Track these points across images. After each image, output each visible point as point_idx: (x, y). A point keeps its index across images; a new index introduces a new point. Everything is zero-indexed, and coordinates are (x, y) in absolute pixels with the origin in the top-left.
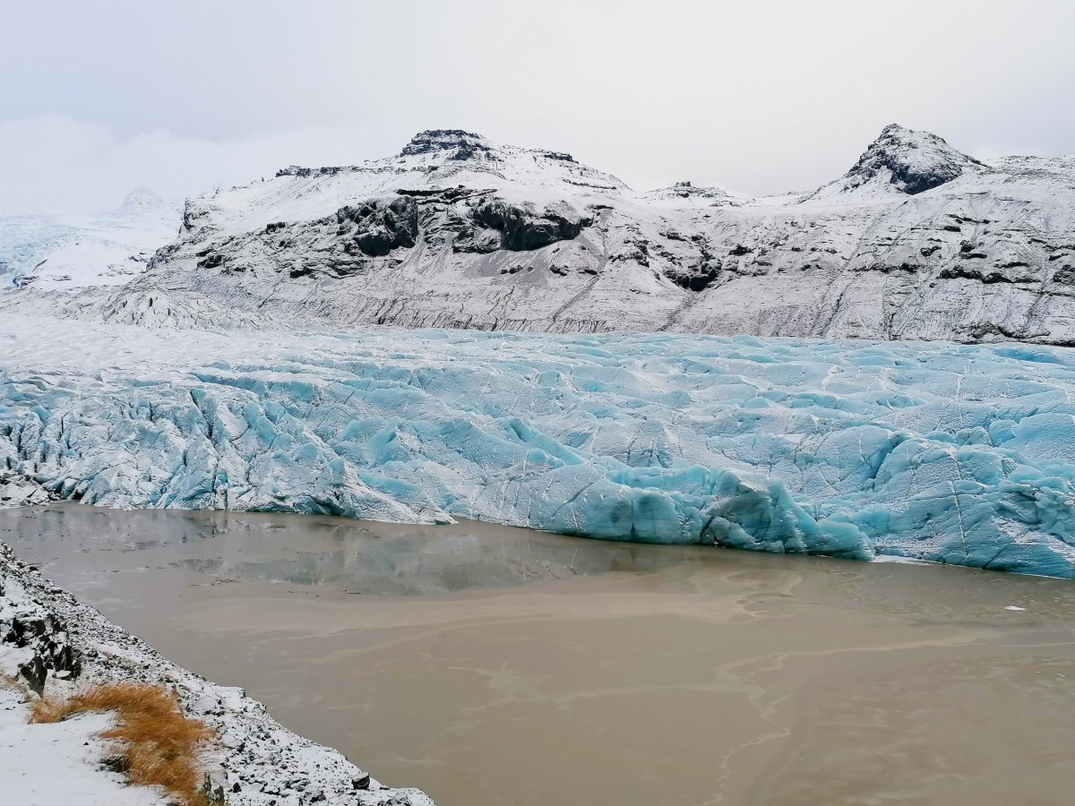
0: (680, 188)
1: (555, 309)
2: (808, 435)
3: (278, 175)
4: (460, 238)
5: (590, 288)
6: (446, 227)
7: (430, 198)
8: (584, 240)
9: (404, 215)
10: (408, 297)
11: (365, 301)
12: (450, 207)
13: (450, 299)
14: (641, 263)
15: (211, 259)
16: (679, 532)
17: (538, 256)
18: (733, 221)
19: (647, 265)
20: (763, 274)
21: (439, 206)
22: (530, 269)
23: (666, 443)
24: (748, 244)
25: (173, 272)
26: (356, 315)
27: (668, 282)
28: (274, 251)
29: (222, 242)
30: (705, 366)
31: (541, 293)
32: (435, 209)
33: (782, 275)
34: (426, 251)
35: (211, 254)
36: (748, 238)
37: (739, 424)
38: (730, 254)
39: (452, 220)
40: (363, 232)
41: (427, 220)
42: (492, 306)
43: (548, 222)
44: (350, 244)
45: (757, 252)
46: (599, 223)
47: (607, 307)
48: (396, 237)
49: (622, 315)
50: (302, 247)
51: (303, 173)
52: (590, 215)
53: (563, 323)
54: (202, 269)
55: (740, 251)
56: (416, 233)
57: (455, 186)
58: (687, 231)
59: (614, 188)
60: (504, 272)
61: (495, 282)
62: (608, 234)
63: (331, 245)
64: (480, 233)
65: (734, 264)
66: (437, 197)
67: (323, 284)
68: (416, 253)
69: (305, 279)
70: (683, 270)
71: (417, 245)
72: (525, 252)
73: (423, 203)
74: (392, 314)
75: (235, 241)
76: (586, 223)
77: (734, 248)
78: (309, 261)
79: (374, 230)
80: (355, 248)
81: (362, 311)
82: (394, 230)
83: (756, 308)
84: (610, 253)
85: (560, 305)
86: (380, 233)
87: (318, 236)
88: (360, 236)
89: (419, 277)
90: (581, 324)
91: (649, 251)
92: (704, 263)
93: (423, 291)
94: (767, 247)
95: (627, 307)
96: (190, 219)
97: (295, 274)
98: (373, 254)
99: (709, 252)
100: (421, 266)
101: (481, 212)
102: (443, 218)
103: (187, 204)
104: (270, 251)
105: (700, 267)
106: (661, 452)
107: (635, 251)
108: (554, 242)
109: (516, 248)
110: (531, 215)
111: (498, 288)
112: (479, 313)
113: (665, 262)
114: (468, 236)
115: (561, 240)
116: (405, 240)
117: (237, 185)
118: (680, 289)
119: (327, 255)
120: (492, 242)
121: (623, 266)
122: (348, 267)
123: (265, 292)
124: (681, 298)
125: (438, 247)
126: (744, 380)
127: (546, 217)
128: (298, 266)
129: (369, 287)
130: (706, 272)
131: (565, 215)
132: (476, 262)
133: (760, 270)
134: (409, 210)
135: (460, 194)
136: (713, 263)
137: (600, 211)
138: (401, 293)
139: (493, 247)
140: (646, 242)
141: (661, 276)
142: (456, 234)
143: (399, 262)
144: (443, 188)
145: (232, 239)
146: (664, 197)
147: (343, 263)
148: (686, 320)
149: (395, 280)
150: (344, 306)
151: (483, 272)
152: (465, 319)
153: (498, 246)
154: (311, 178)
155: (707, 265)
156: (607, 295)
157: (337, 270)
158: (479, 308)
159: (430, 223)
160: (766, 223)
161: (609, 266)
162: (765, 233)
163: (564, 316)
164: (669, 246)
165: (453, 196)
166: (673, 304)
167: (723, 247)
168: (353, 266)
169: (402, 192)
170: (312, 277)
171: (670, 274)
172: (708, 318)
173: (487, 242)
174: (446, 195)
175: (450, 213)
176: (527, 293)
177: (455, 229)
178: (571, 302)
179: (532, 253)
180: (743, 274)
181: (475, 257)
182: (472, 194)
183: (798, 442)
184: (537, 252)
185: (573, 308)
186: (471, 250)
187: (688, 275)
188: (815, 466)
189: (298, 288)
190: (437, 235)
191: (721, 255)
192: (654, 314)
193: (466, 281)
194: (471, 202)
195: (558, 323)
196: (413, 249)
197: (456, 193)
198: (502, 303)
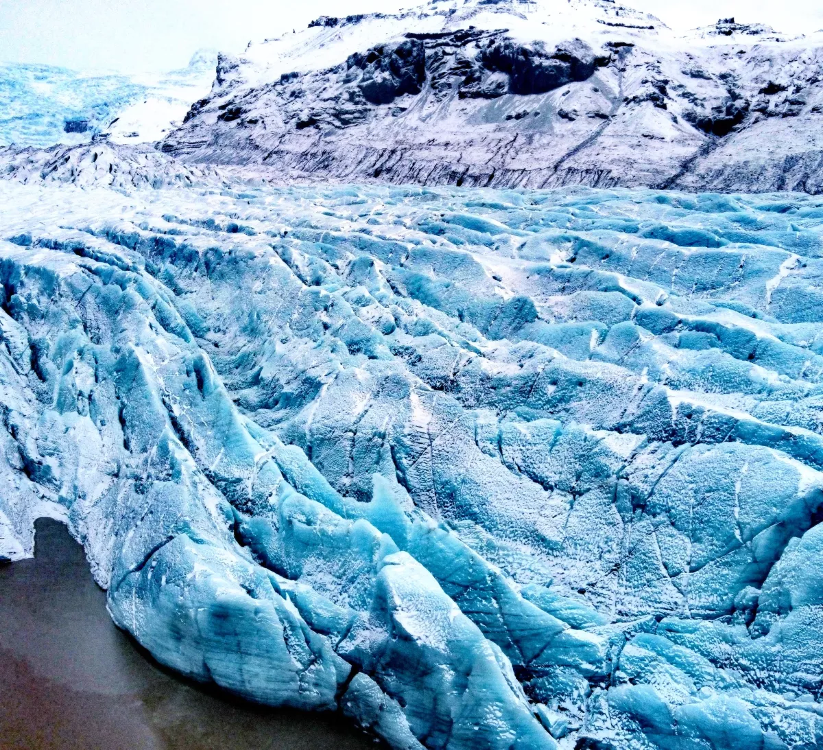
0: (723, 25)
1: (557, 158)
2: (650, 440)
3: (310, 26)
4: (466, 83)
5: (598, 134)
6: (453, 72)
7: (440, 41)
8: (598, 81)
9: (410, 59)
10: (408, 147)
11: (364, 152)
12: (458, 50)
13: (450, 147)
14: (657, 106)
15: (230, 111)
16: (295, 685)
17: (547, 100)
18: (767, 55)
19: (664, 107)
20: (794, 115)
21: (448, 49)
22: (537, 114)
23: (407, 424)
24: (783, 81)
25: (196, 126)
26: (353, 167)
27: (687, 127)
28: (284, 102)
29: (243, 94)
30: (602, 248)
31: (545, 140)
32: (445, 53)
33: (816, 116)
34: (431, 97)
35: (230, 107)
36: (782, 74)
37: (551, 389)
38: (760, 92)
39: (459, 63)
40: (368, 79)
41: (436, 65)
42: (490, 155)
43: (558, 62)
44: (354, 92)
45: (791, 89)
46: (617, 62)
47: (615, 155)
48: (401, 83)
49: (631, 163)
50: (310, 97)
51: (331, 22)
52: (606, 53)
53: (564, 173)
54: (221, 123)
55: (773, 89)
56: (422, 78)
57: (466, 28)
58: (714, 68)
59: (651, 28)
60: (509, 118)
61: (499, 129)
62: (625, 74)
63: (336, 93)
64: (488, 77)
65: (763, 105)
66: (447, 40)
67: (328, 134)
68: (421, 100)
69: (311, 130)
70: (706, 112)
71: (423, 92)
72: (533, 96)
73: (433, 47)
74: (389, 165)
75: (254, 93)
76: (601, 62)
77: (765, 85)
78: (314, 111)
79: (379, 77)
80: (359, 96)
81: (360, 162)
82: (399, 75)
83: (782, 154)
84: (625, 94)
85: (564, 153)
86: (385, 79)
87: (327, 85)
88: (365, 84)
89: (421, 125)
90: (584, 174)
91: (669, 91)
92: (729, 103)
93: (423, 140)
94: (802, 83)
95: (636, 154)
96: (222, 73)
97: (301, 125)
98: (377, 102)
99: (737, 91)
100: (425, 113)
101: (490, 53)
102: (451, 62)
103: (220, 58)
104: (281, 102)
105: (724, 109)
106: (398, 441)
107: (651, 92)
108: (565, 84)
109: (524, 92)
110: (540, 55)
111: (500, 135)
112: (477, 163)
113: (686, 104)
114: (474, 80)
115: (571, 81)
116: (411, 87)
117: (268, 37)
118: (700, 134)
119: (331, 104)
120: (500, 86)
121: (637, 108)
122: (351, 116)
123: (271, 144)
124: (700, 143)
125: (444, 93)
126: (622, 284)
127: (556, 56)
128: (304, 117)
129: (370, 137)
130: (732, 114)
131: (578, 54)
132: (481, 109)
133: (790, 110)
134: (415, 54)
135: (470, 35)
136: (739, 104)
137: (619, 49)
138: (400, 142)
139: (500, 91)
140: (666, 82)
141: (680, 119)
142: (463, 78)
143: (403, 110)
144: (453, 29)
145: (252, 91)
146: (705, 35)
147: (347, 112)
148: (701, 168)
149: (396, 129)
150: (342, 158)
151: (487, 119)
152: (461, 169)
153: (506, 89)
154: (337, 27)
155: (732, 105)
156: (616, 141)
157: (340, 120)
158: (477, 158)
159: (438, 67)
160: (804, 57)
161: (622, 108)
162: (802, 67)
163: (566, 165)
164: (692, 85)
165: (462, 38)
166: (689, 151)
167: (753, 84)
168: (356, 115)
169: (409, 35)
170: (317, 127)
171: (690, 117)
172: (725, 166)
173: (493, 86)
174: (456, 37)
175: (459, 57)
176: (530, 139)
177: (463, 74)
178: (576, 150)
179: (540, 96)
180: (771, 115)
181: (481, 103)
182: (484, 35)
183: (627, 454)
184: (546, 95)
185: (576, 157)
186: (476, 95)
187: (711, 117)
188: (647, 522)
189: (302, 139)
190: (443, 81)
191: (750, 93)
192: (665, 162)
193: (469, 128)
194: (481, 44)
195: (559, 173)
196: (419, 96)
197: (467, 35)
198: (503, 151)
